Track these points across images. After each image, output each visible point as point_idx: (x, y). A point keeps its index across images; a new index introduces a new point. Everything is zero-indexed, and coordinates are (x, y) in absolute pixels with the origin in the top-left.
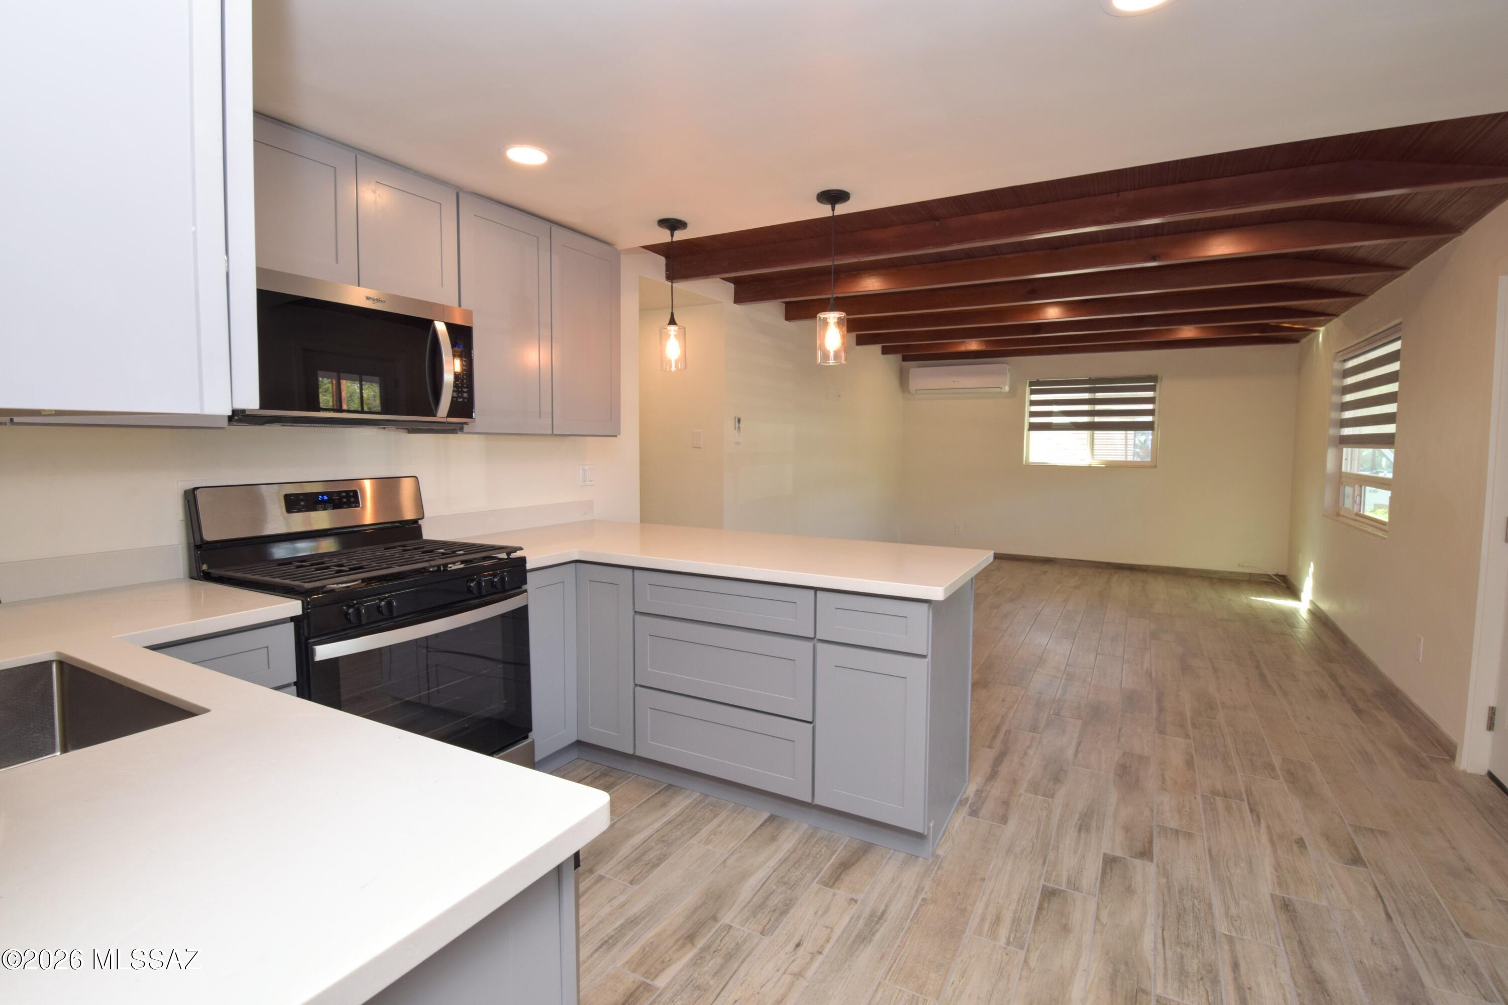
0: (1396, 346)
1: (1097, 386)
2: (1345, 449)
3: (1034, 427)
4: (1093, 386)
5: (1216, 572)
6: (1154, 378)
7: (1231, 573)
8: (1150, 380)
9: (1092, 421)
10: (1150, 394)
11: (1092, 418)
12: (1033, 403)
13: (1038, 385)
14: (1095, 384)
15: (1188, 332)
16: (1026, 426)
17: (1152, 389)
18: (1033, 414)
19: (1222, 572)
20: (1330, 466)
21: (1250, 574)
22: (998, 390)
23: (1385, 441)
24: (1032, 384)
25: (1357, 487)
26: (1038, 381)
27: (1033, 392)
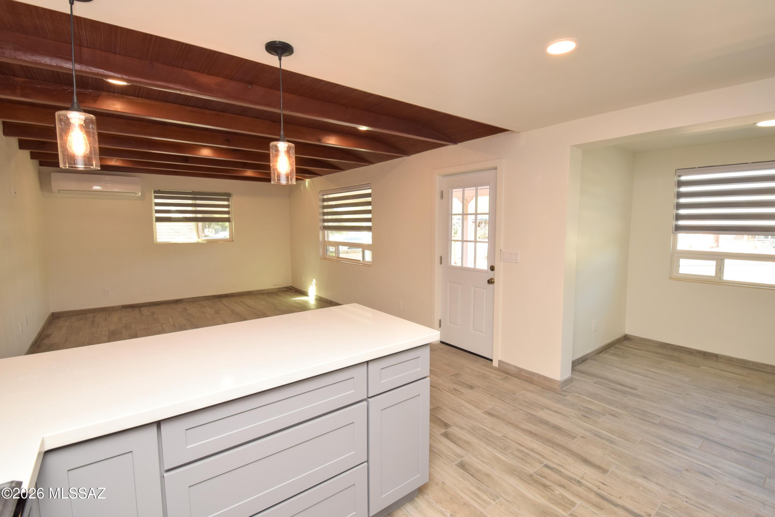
0: (369, 191)
1: (197, 196)
2: (325, 231)
3: (159, 220)
4: (195, 196)
5: (265, 290)
6: (229, 195)
7: (271, 289)
8: (227, 196)
9: (196, 216)
10: (226, 203)
11: (196, 215)
12: (157, 204)
13: (159, 193)
14: (196, 195)
15: (249, 173)
16: (154, 219)
17: (228, 200)
18: (157, 211)
19: (267, 290)
20: (321, 238)
21: (278, 288)
22: (134, 195)
23: (368, 229)
24: (155, 192)
25: (336, 246)
26: (159, 190)
27: (156, 197)
